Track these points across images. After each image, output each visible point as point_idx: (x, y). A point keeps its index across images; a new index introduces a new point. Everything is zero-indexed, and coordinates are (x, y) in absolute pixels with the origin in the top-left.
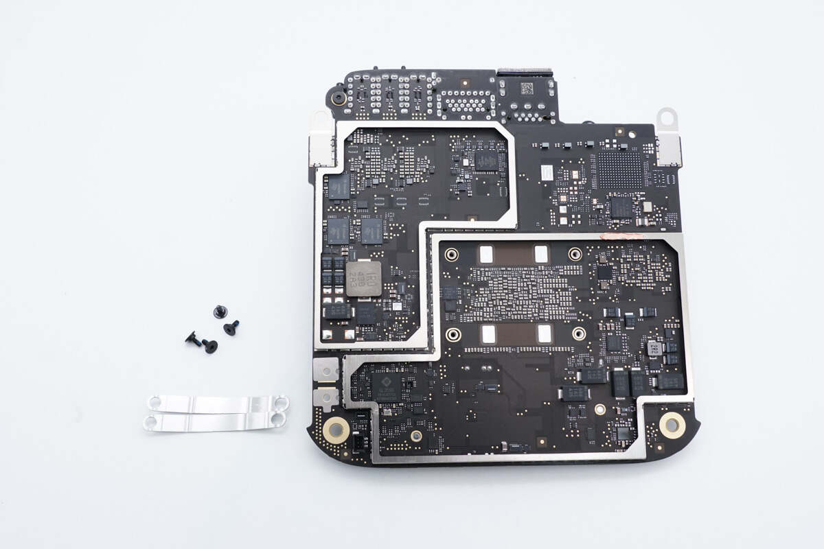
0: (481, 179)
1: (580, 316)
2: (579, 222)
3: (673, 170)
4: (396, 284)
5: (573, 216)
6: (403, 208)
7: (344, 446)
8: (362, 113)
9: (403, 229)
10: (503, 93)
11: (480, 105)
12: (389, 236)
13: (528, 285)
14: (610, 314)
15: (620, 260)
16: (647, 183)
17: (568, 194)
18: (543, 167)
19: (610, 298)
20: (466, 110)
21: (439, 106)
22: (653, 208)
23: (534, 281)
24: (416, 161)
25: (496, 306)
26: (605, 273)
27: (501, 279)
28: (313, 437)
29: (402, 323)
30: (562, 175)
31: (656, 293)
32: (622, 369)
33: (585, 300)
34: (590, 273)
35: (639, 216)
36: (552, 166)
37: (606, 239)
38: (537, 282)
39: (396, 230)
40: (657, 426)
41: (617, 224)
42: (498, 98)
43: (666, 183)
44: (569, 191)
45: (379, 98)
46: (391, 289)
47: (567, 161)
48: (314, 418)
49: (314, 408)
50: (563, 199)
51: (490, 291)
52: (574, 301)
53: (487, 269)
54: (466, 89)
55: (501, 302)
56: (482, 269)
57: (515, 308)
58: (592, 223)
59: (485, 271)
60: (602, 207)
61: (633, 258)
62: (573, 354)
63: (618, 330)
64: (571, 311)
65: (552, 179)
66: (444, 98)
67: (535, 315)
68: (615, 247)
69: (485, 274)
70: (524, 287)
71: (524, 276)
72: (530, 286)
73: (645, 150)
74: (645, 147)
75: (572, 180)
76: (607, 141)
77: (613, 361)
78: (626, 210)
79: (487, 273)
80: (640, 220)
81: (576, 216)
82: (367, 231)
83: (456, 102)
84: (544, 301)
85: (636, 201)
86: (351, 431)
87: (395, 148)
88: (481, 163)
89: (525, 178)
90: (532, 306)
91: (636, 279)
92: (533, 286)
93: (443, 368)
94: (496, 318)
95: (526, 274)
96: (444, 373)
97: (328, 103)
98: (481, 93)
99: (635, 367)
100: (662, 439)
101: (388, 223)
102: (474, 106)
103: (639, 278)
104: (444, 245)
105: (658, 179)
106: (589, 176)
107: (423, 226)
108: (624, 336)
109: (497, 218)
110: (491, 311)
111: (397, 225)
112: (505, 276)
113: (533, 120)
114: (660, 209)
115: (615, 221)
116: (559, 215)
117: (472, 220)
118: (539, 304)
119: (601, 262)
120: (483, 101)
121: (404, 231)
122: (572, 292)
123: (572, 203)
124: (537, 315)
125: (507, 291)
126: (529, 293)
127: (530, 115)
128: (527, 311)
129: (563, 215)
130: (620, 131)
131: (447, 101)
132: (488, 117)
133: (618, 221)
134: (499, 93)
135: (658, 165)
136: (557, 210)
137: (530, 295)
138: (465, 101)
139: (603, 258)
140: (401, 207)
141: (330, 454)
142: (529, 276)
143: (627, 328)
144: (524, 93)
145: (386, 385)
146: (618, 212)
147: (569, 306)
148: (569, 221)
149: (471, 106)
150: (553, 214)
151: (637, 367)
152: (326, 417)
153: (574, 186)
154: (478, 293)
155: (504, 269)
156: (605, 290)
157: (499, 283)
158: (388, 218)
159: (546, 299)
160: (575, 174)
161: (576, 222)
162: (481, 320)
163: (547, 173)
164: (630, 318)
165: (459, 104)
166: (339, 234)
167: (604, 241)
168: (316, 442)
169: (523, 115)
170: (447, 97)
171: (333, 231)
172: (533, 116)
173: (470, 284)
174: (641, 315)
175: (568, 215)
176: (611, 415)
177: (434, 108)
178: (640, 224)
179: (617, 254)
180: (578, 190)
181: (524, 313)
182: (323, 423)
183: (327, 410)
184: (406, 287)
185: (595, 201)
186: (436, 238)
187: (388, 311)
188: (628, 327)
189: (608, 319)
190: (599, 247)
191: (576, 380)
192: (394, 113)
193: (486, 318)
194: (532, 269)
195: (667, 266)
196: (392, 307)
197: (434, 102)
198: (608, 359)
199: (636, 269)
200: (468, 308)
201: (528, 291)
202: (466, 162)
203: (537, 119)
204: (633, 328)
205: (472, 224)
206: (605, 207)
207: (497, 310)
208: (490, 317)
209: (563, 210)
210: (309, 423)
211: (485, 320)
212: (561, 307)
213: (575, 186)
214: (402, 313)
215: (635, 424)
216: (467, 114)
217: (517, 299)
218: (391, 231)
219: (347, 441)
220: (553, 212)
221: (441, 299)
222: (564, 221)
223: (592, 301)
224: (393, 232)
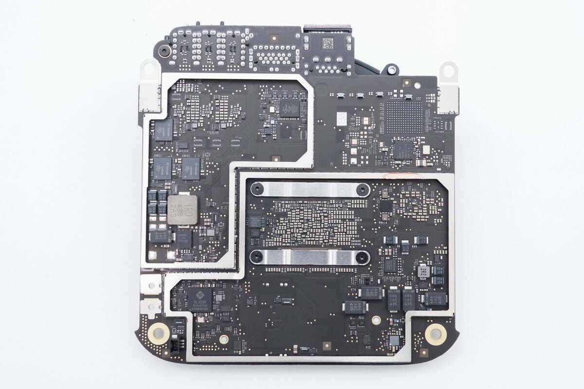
0: (285, 125)
1: (363, 243)
2: (367, 162)
3: (450, 118)
4: (211, 213)
5: (362, 157)
6: (218, 149)
7: (165, 346)
8: (185, 64)
9: (217, 166)
10: (306, 47)
11: (286, 58)
12: (205, 173)
13: (320, 216)
14: (388, 242)
15: (399, 195)
16: (428, 129)
17: (359, 138)
18: (339, 114)
19: (390, 228)
20: (274, 62)
21: (251, 58)
22: (431, 150)
23: (326, 213)
24: (229, 108)
25: (293, 233)
26: (387, 206)
27: (299, 210)
28: (140, 339)
29: (214, 247)
30: (355, 121)
31: (429, 224)
32: (396, 288)
33: (368, 229)
34: (374, 206)
35: (418, 157)
36: (346, 113)
37: (387, 178)
38: (328, 214)
39: (211, 168)
40: (423, 335)
41: (399, 164)
42: (303, 53)
43: (444, 129)
44: (360, 135)
45: (199, 52)
46: (206, 218)
47: (359, 109)
48: (141, 324)
49: (141, 315)
50: (355, 142)
51: (289, 220)
52: (359, 231)
53: (287, 202)
54: (274, 44)
55: (297, 230)
56: (283, 202)
57: (309, 235)
58: (378, 163)
59: (285, 204)
60: (387, 150)
61: (410, 194)
62: (356, 274)
63: (395, 255)
64: (356, 239)
65: (346, 125)
66: (255, 52)
67: (325, 241)
68: (396, 184)
69: (285, 207)
70: (317, 217)
71: (317, 208)
72: (322, 217)
73: (428, 100)
74: (428, 97)
75: (363, 126)
76: (395, 91)
77: (388, 281)
78: (408, 153)
79: (286, 205)
80: (419, 161)
81: (365, 157)
82: (187, 168)
83: (266, 55)
84: (334, 229)
85: (416, 144)
86: (171, 334)
87: (211, 97)
88: (285, 110)
89: (322, 124)
90: (323, 234)
91: (413, 212)
92: (325, 217)
93: (247, 285)
94: (293, 243)
95: (319, 207)
96: (248, 289)
97: (156, 55)
98: (288, 47)
99: (407, 286)
100: (426, 345)
101: (205, 161)
102: (281, 59)
103: (415, 211)
104: (249, 181)
105: (437, 125)
106: (378, 122)
107: (233, 165)
108: (400, 260)
109: (295, 159)
110: (289, 237)
111: (213, 163)
112: (302, 208)
113: (332, 71)
114: (437, 152)
115: (397, 162)
116: (350, 156)
117: (276, 160)
118: (329, 231)
119: (383, 197)
120: (289, 55)
121: (218, 169)
122: (358, 222)
123: (362, 146)
124: (327, 241)
125: (303, 221)
126: (321, 223)
127: (329, 68)
128: (319, 238)
129: (354, 156)
130: (407, 83)
131: (258, 54)
132: (293, 70)
133: (400, 162)
134: (304, 48)
135: (438, 113)
136: (348, 151)
137: (323, 225)
138: (273, 54)
139: (385, 194)
140: (217, 147)
141: (154, 353)
142: (321, 209)
143: (402, 254)
144: (324, 47)
145: (200, 298)
146: (400, 154)
147: (355, 234)
148: (359, 161)
149: (279, 60)
150: (345, 155)
151: (409, 285)
152: (150, 322)
153: (364, 131)
154: (279, 222)
155: (301, 202)
156: (385, 221)
157: (296, 214)
158: (205, 157)
159: (335, 228)
160: (366, 121)
161: (365, 162)
162: (280, 245)
163: (342, 119)
164: (406, 245)
165: (268, 57)
166: (163, 171)
167: (385, 180)
168: (143, 343)
169: (323, 67)
170: (258, 50)
171: (158, 168)
172: (332, 68)
173: (273, 214)
174: (415, 242)
175: (357, 156)
176: (385, 325)
177: (247, 61)
178: (419, 165)
179: (398, 190)
180: (368, 135)
181: (316, 239)
182: (148, 328)
183: (152, 317)
184: (218, 216)
185: (381, 144)
186: (244, 176)
187: (204, 236)
188: (404, 252)
189: (387, 245)
190: (382, 184)
191: (357, 296)
192: (212, 65)
193: (284, 243)
194: (325, 202)
195: (440, 201)
196: (206, 233)
197: (247, 55)
198: (385, 279)
199: (413, 203)
200: (270, 235)
201: (321, 220)
202: (272, 109)
203: (335, 71)
204: (408, 254)
205: (276, 164)
206: (390, 150)
207: (294, 237)
208: (288, 243)
209: (354, 151)
210: (137, 328)
211: (283, 245)
212: (348, 235)
213: (365, 130)
214: (216, 237)
215: (403, 333)
216: (275, 66)
217: (312, 227)
218: (207, 169)
219: (167, 343)
220: (345, 153)
221: (247, 227)
222: (354, 161)
223: (375, 230)
224: (209, 170)
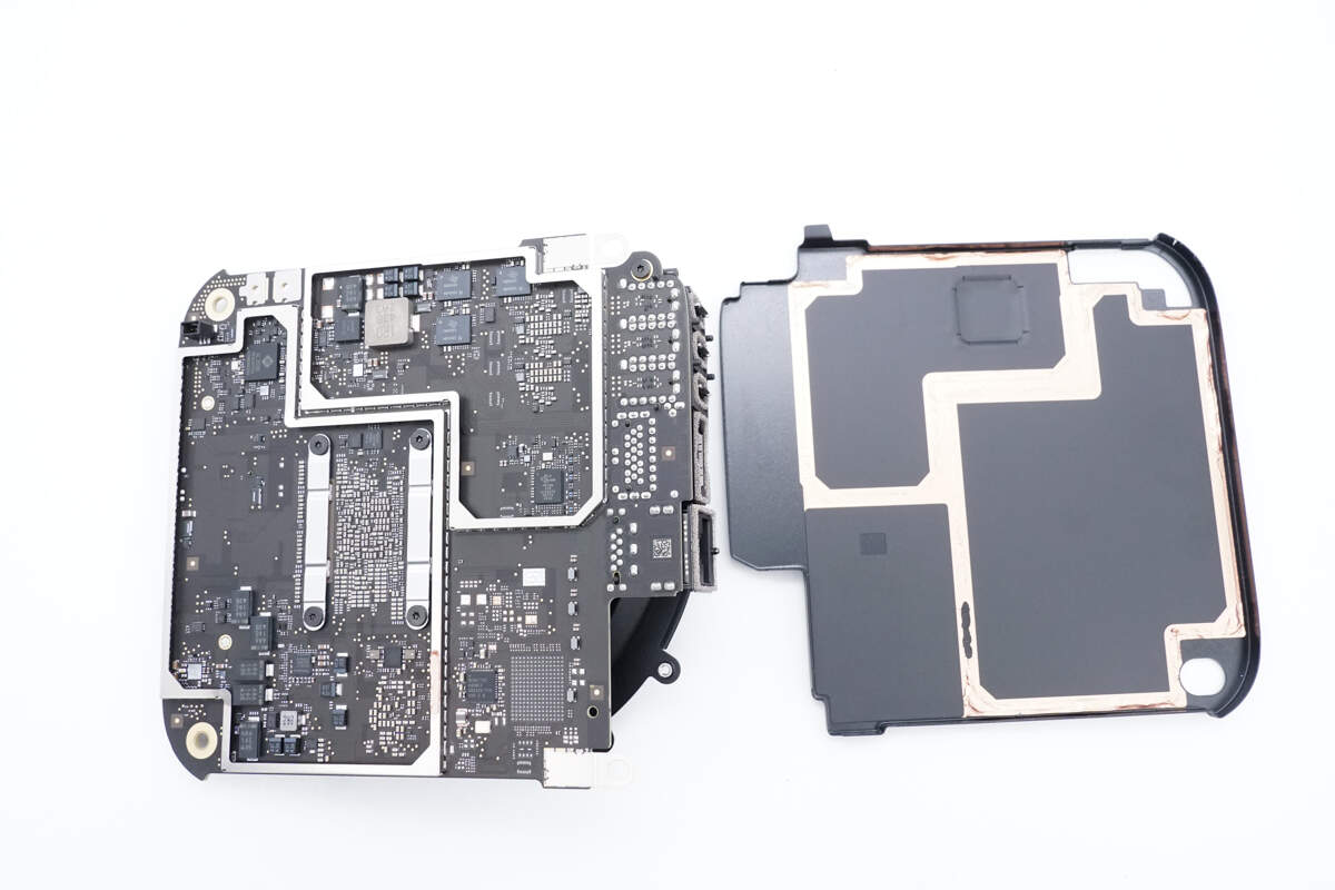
0: (525, 480)
1: (339, 618)
2: (464, 623)
3: (537, 772)
4: (387, 368)
5: (472, 614)
6: (485, 372)
7: (203, 316)
8: (621, 305)
10: (655, 510)
11: (635, 476)
12: (449, 354)
13: (378, 545)
14: (339, 660)
15: (409, 679)
16: (519, 730)
17: (504, 608)
18: (542, 572)
19: (361, 663)
20: (628, 455)
21: (633, 415)
22: (483, 735)
24: (548, 384)
25: (355, 502)
26: (393, 658)
28: (215, 278)
30: (531, 600)
31: (367, 732)
33: (360, 626)
34: (395, 636)
35: (471, 713)
36: (543, 584)
37: (432, 658)
38: (382, 558)
39: (456, 363)
40: (203, 719)
41: (459, 678)
42: (646, 504)
43: (518, 759)
44: (508, 610)
45: (643, 326)
46: (381, 360)
47: (551, 607)
48: (234, 277)
49: (245, 276)
50: (497, 600)
51: (374, 494)
52: (357, 611)
53: (401, 489)
54: (659, 454)
55: (359, 509)
56: (401, 482)
57: (350, 529)
59: (399, 487)
62: (291, 607)
63: (318, 672)
64: (345, 606)
65: (525, 584)
66: (644, 422)
67: (341, 555)
69: (394, 486)
70: (377, 540)
72: (377, 549)
73: (568, 731)
74: (573, 731)
75: (523, 613)
76: (582, 671)
77: (282, 662)
78: (477, 694)
79: (396, 489)
80: (465, 714)
81: (472, 619)
82: (453, 324)
83: (639, 440)
84: (359, 569)
85: (491, 710)
86: (218, 323)
87: (568, 354)
88: (545, 478)
89: (526, 543)
90: (352, 552)
91: (383, 703)
92: (378, 552)
94: (339, 502)
95: (393, 543)
96: (277, 435)
97: (635, 256)
98: (653, 478)
99: (273, 692)
100: (189, 723)
101: (466, 352)
102: (634, 467)
103: (385, 707)
105: (526, 747)
106: (529, 640)
107: (453, 397)
108: (311, 680)
109: (463, 500)
110: (348, 496)
111: (463, 364)
112: (392, 515)
113: (614, 558)
114: (481, 747)
116: (473, 593)
120: (641, 481)
121: (453, 374)
122: (370, 609)
123: (490, 613)
124: (341, 558)
125: (372, 517)
126: (369, 547)
127: (620, 552)
129: (474, 600)
130: (597, 692)
131: (640, 427)
132: (616, 489)
134: (654, 505)
135: (545, 749)
136: (481, 590)
137: (366, 550)
138: (641, 453)
140: (487, 369)
141: (195, 300)
142: (391, 546)
144: (655, 542)
145: (264, 362)
146: (475, 680)
147: (351, 604)
148: (466, 609)
149: (632, 463)
150: (473, 584)
152: (235, 290)
153: (515, 616)
154: (373, 478)
155: (401, 514)
157: (382, 506)
158: (472, 352)
160: (531, 619)
161: (464, 619)
162: (337, 482)
163: (534, 577)
164: (333, 690)
165: (636, 445)
166: (453, 284)
167: (429, 654)
168: (209, 283)
169: (620, 541)
170: (647, 426)
171: (454, 278)
172: (618, 557)
173: (384, 467)
174: (338, 707)
175: (474, 606)
176: (218, 655)
177: (630, 408)
178: (457, 714)
180: (508, 623)
181: (345, 540)
182: (229, 288)
183: (242, 292)
184: (382, 380)
185: (493, 647)
186: (436, 416)
187: (354, 360)
189: (333, 657)
191: (262, 611)
192: (621, 349)
193: (340, 488)
194: (400, 553)
195: (401, 750)
196: (358, 363)
197: (639, 407)
198: (285, 657)
199: (397, 703)
200: (353, 464)
201: (372, 547)
202: (548, 456)
203: (615, 563)
206: (482, 662)
207: (349, 503)
208: (340, 495)
209: (481, 599)
210: (230, 273)
211: (337, 487)
212: (351, 593)
213: (516, 619)
214: (351, 379)
215: (204, 686)
216: (621, 457)
217: (362, 532)
218: (455, 356)
219: (208, 319)
220: (478, 584)
221: (365, 426)
222: (465, 600)
223: (357, 637)
224: (454, 359)
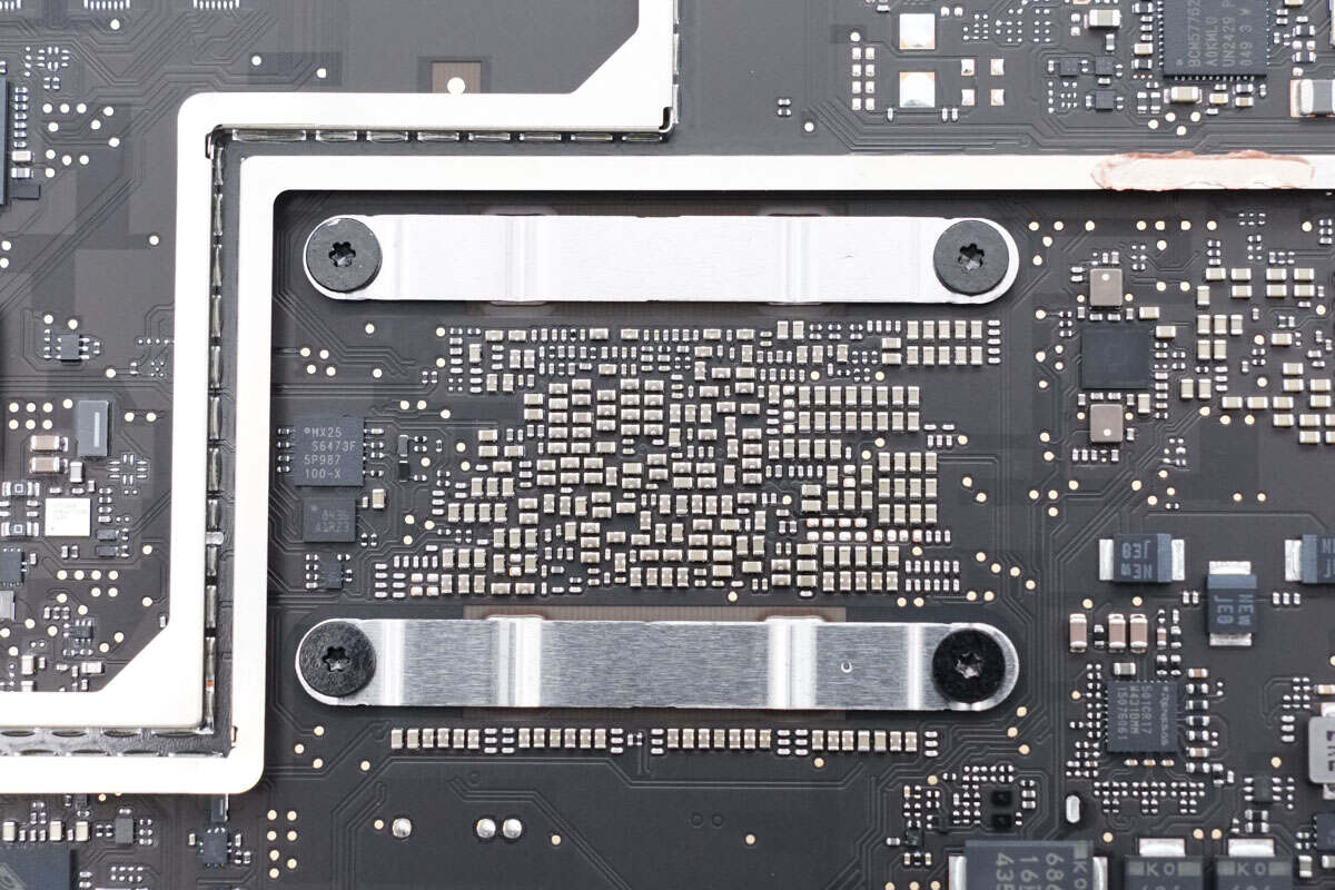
1: (976, 577)
2: (997, 97)
4: (68, 404)
5: (968, 65)
6: (115, 25)
9: (110, 128)
12: (38, 164)
13: (719, 417)
14: (1125, 571)
15: (1194, 293)
19: (1137, 485)
23: (749, 397)
25: (555, 518)
26: (1117, 356)
27: (587, 383)
29: (89, 601)
32: (1175, 848)
33: (1007, 492)
34: (1041, 357)
35: (1304, 63)
37: (1119, 186)
38: (764, 402)
39: (74, 134)
41: (1189, 105)
46: (39, 430)
51: (530, 442)
52: (952, 503)
53: (517, 335)
55: (581, 501)
56: (494, 335)
57: (651, 532)
58: (1059, 100)
59: (509, 344)
60: (1115, 18)
61: (1260, 281)
62: (932, 766)
63: (1169, 651)
64: (932, 551)
67: (746, 567)
68: (1173, 223)
69: (506, 361)
70: (698, 425)
71: (700, 367)
72: (730, 422)
77: (1131, 807)
78: (1239, 37)
79: (515, 354)
80: (1308, 85)
81: (983, 67)
84: (798, 497)
90: (735, 524)
91: (1274, 389)
92: (746, 420)
93: (282, 826)
94: (553, 579)
95: (710, 361)
96: (287, 850)
99: (1243, 835)
101: (37, 97)
103: (1288, 385)
104: (293, 210)
107: (199, 115)
108: (1198, 681)
109: (566, 79)
110: (531, 543)
111: (82, 108)
112: (610, 369)
115: (1177, 93)
116: (897, 60)
117: (456, 84)
118: (771, 509)
119: (1094, 302)
121: (114, 142)
122: (942, 451)
124: (758, 567)
125: (612, 447)
126: (722, 459)
128: (710, 547)
129: (918, 60)
133: (1193, 93)
136: (882, 32)
137: (730, 470)
139: (1107, 283)
140: (107, 15)
142: (721, 372)
143: (1215, 641)
146: (1193, 44)
147: (924, 526)
148: (947, 91)
150: (861, 56)
151: (1257, 834)
154: (470, 456)
155: (604, 333)
156: (1110, 445)
157: (572, 408)
158: (38, 74)
159: (805, 489)
161: (983, 97)
162: (479, 589)
164: (1233, 591)
167: (1108, 195)
173: (434, 408)
174: (1292, 574)
175: (939, 62)
178: (1308, 107)
179: (1184, 261)
181: (692, 555)
184: (112, 422)
186: (264, 179)
187: (26, 538)
188: (1221, 631)
189: (1122, 590)
190: (1090, 226)
193: (500, 578)
194: (745, 333)
196: (41, 519)
198: (1112, 793)
199: (1276, 339)
200: (416, 530)
201: (721, 442)
204: (1246, 641)
205: (457, 105)
206: (1131, 20)
207: (558, 541)
208: (525, 577)
209: (917, 29)
211: (496, 587)
212: (885, 528)
214: (92, 549)
217: (664, 484)
218: (50, 140)
220: (862, 44)
221: (277, 482)
222: (918, 89)
223: (1044, 501)
224: (61, 142)
